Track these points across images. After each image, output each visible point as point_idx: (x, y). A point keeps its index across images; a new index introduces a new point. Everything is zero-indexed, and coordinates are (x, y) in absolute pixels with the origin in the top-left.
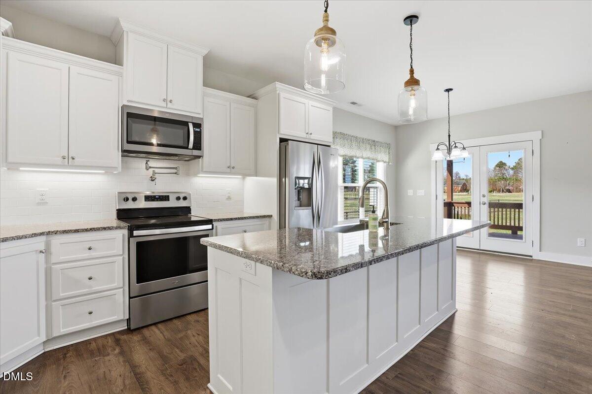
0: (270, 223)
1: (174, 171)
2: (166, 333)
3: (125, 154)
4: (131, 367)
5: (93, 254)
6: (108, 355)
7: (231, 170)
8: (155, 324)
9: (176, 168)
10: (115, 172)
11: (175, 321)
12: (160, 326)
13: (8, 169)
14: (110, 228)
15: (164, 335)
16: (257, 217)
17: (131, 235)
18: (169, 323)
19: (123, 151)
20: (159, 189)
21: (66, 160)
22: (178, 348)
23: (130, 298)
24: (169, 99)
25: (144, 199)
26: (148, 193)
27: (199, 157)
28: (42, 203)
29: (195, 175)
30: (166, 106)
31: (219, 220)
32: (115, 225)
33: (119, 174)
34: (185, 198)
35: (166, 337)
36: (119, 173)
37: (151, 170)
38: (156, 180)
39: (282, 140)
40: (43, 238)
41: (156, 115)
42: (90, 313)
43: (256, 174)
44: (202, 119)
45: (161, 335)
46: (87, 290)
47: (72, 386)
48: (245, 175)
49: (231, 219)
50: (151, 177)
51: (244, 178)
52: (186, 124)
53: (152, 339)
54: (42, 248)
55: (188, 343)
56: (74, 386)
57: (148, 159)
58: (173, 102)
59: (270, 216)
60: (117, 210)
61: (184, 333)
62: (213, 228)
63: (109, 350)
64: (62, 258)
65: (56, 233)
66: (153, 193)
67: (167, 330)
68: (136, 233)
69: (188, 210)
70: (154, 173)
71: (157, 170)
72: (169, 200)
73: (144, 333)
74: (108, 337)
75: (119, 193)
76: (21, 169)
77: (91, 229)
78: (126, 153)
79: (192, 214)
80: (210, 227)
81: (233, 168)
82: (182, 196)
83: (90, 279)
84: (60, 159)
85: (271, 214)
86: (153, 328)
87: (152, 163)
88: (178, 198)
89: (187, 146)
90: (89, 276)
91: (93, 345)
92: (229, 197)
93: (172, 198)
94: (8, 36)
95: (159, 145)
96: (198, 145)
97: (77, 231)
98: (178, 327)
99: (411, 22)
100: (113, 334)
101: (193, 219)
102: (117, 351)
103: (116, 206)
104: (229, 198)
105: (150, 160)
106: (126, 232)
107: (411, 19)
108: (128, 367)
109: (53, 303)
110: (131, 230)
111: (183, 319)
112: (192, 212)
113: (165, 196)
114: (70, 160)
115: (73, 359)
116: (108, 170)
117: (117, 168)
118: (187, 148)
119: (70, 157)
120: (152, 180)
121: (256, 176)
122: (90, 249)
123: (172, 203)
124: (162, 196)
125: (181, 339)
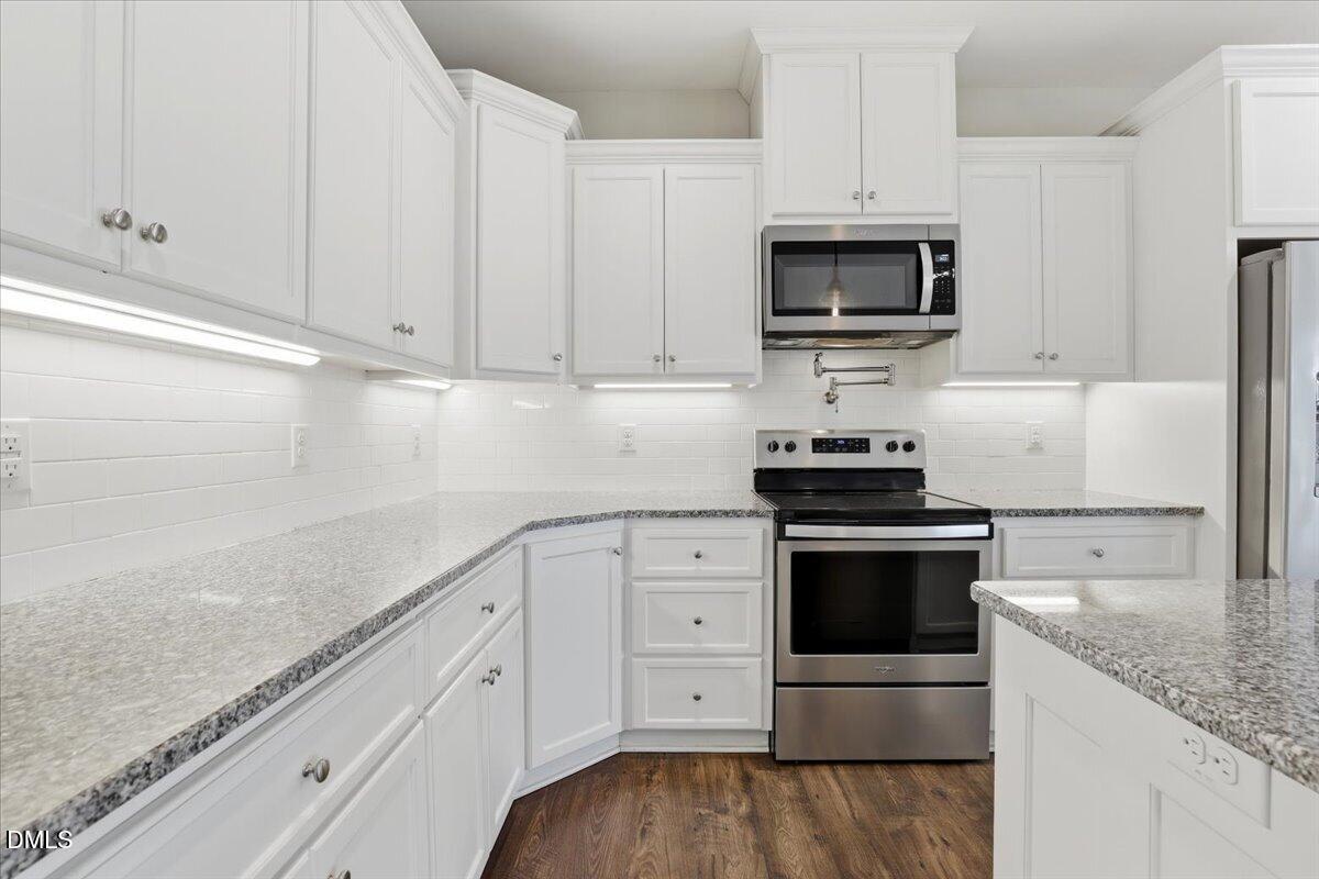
0: (1193, 535)
1: (882, 376)
2: (856, 802)
3: (771, 341)
4: (768, 870)
5: (704, 567)
6: (725, 811)
7: (1045, 363)
8: (831, 763)
9: (886, 369)
10: (751, 386)
11: (880, 771)
12: (841, 771)
13: (581, 388)
14: (736, 514)
15: (851, 806)
16: (1144, 512)
17: (780, 535)
18: (864, 771)
19: (767, 335)
20: (845, 422)
21: (661, 363)
22: (887, 866)
23: (776, 684)
24: (866, 193)
25: (810, 447)
26: (821, 433)
27: (948, 334)
28: (628, 451)
29: (937, 384)
30: (860, 210)
31: (1009, 513)
32: (749, 506)
33: (758, 389)
34: (909, 447)
35: (856, 816)
36: (757, 386)
37: (827, 376)
38: (839, 402)
39: (1247, 248)
40: (620, 524)
41: (838, 237)
42: (697, 698)
43: (1133, 374)
44: (956, 227)
45: (844, 802)
46: (691, 645)
47: (650, 864)
48: (1088, 380)
49: (1051, 513)
50: (828, 394)
51: (1085, 388)
52: (911, 247)
53: (820, 804)
54: (618, 543)
55: (916, 861)
56: (654, 864)
57: (818, 352)
58: (878, 197)
59: (1198, 512)
60: (755, 471)
61: (904, 820)
62: (991, 536)
63: (729, 798)
64: (651, 569)
65: (639, 514)
66: (832, 431)
67: (858, 791)
68: (791, 530)
69: (915, 477)
70: (834, 384)
71: (840, 377)
72: (868, 451)
73: (804, 778)
74: (730, 762)
75: (759, 432)
76: (596, 386)
77: (700, 513)
78: (772, 339)
79: (928, 489)
80: (983, 530)
81: (1053, 358)
82: (900, 440)
83: (698, 622)
84: (651, 362)
85: (1198, 505)
86: (825, 771)
87: (828, 360)
88: (892, 447)
89: (914, 306)
90: (696, 616)
91: (700, 771)
92: (1036, 443)
93: (877, 445)
94: (574, 139)
95: (844, 312)
96: (945, 301)
97: (674, 515)
98: (887, 795)
100: (739, 757)
101: (931, 504)
102: (744, 809)
103: (752, 459)
104: (1036, 448)
105: (825, 352)
106: (769, 524)
108: (763, 867)
109: (634, 660)
110: (781, 521)
111: (902, 771)
112: (927, 483)
113: (860, 440)
114: (668, 362)
115: (661, 793)
116: (738, 382)
117: (753, 374)
118: (916, 311)
119: (667, 355)
120: (829, 402)
121: (1134, 381)
122: (698, 556)
123: (876, 459)
124: (853, 440)
125: (895, 835)
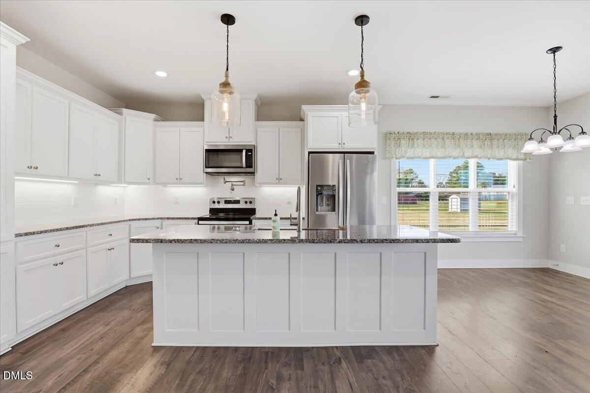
1: (242, 183)
7: (279, 181)
14: (188, 219)
19: (206, 173)
24: (230, 136)
25: (224, 202)
30: (228, 141)
34: (251, 202)
39: (310, 153)
40: (160, 221)
41: (222, 148)
44: (254, 145)
52: (240, 151)
54: (159, 226)
58: (233, 138)
60: (210, 209)
65: (164, 218)
66: (230, 198)
68: (200, 222)
69: (253, 210)
71: (233, 183)
72: (239, 204)
77: (179, 218)
81: (281, 179)
84: (176, 180)
87: (228, 179)
88: (246, 202)
93: (242, 202)
96: (250, 165)
99: (362, 22)
105: (226, 177)
106: (196, 221)
107: (362, 20)
112: (256, 212)
114: (180, 180)
117: (203, 183)
118: (242, 167)
120: (232, 190)
123: (242, 206)
124: (236, 200)
